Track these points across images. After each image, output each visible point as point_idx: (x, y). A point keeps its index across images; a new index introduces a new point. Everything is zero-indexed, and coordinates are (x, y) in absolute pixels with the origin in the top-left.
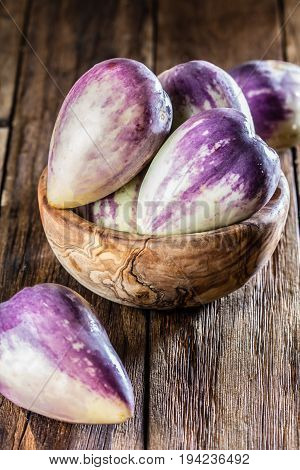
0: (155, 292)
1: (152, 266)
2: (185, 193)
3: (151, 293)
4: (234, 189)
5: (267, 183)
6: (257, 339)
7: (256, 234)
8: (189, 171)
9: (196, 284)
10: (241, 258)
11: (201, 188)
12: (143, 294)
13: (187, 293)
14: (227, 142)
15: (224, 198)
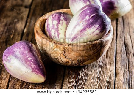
0: (71, 61)
1: (70, 53)
2: (81, 30)
3: (70, 61)
4: (97, 29)
5: (107, 28)
6: (98, 77)
7: (103, 43)
8: (83, 24)
9: (84, 59)
10: (98, 51)
11: (87, 29)
12: (67, 62)
13: (81, 62)
14: (95, 15)
15: (93, 32)
